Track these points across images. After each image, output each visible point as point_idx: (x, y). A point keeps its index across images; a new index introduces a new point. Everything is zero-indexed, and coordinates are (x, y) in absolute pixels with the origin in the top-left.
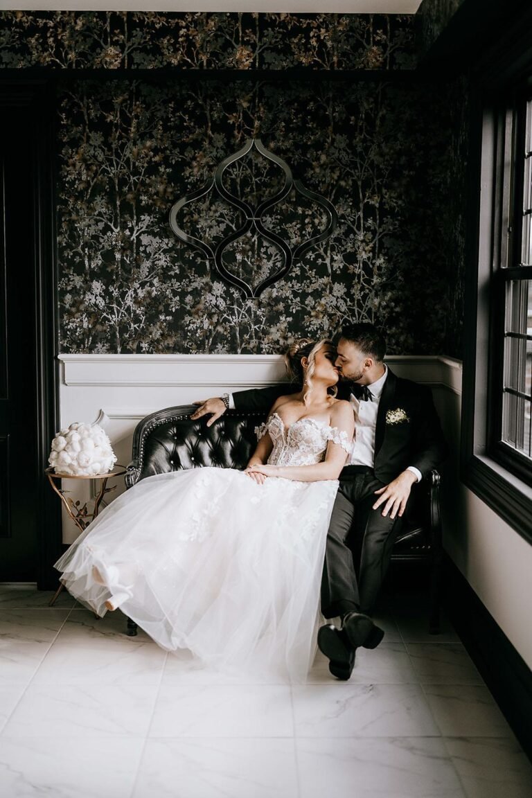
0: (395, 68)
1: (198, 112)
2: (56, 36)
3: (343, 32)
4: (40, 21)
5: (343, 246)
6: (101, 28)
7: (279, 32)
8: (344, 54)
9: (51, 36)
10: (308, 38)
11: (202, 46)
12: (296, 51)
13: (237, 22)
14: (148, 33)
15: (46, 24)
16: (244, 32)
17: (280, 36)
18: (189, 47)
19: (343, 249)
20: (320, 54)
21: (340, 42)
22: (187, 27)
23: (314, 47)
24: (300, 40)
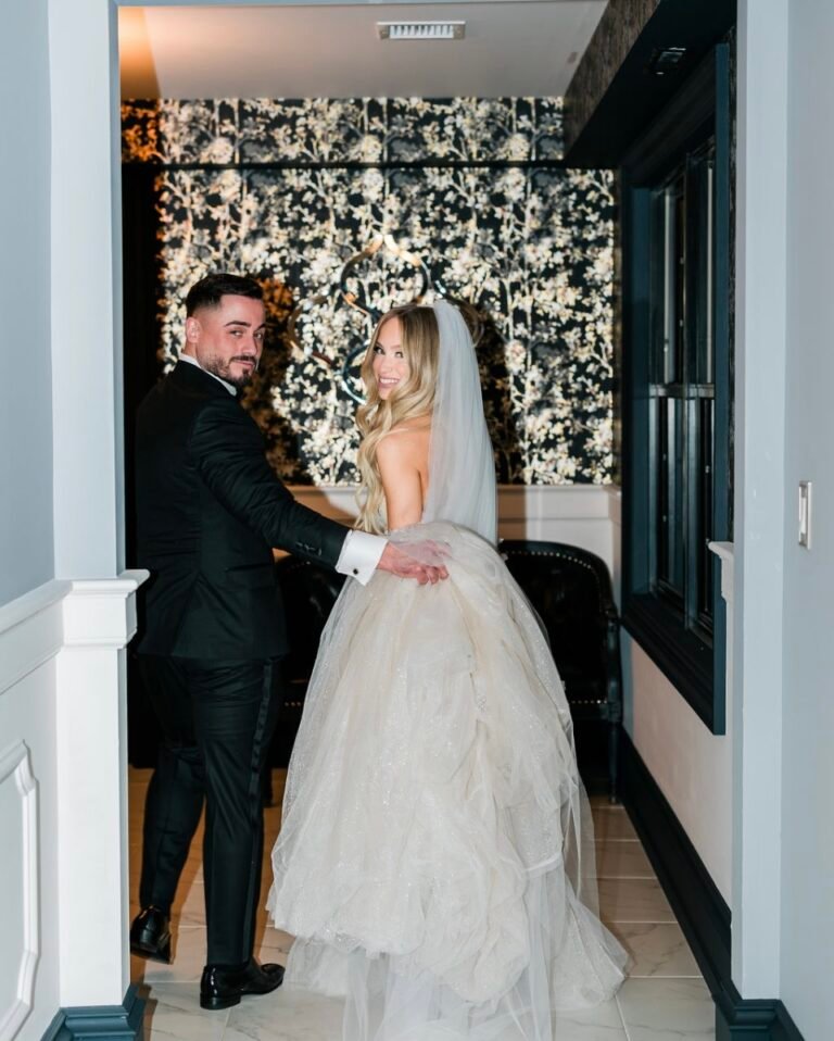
0: (542, 157)
1: (319, 206)
2: (157, 128)
3: (482, 119)
4: (138, 110)
5: (490, 357)
6: (209, 119)
7: (410, 120)
8: (484, 143)
9: (152, 128)
10: (442, 126)
11: (323, 138)
12: (429, 140)
13: (361, 108)
14: (262, 123)
15: (145, 115)
16: (370, 121)
17: (411, 124)
18: (308, 138)
19: (489, 361)
20: (457, 144)
21: (478, 130)
22: (306, 116)
23: (450, 137)
24: (434, 128)
